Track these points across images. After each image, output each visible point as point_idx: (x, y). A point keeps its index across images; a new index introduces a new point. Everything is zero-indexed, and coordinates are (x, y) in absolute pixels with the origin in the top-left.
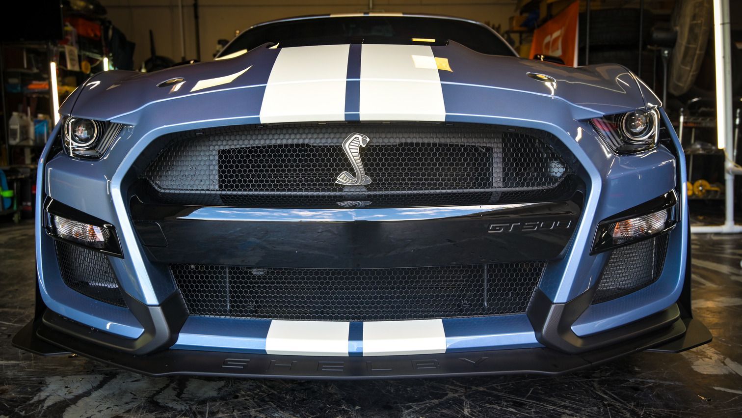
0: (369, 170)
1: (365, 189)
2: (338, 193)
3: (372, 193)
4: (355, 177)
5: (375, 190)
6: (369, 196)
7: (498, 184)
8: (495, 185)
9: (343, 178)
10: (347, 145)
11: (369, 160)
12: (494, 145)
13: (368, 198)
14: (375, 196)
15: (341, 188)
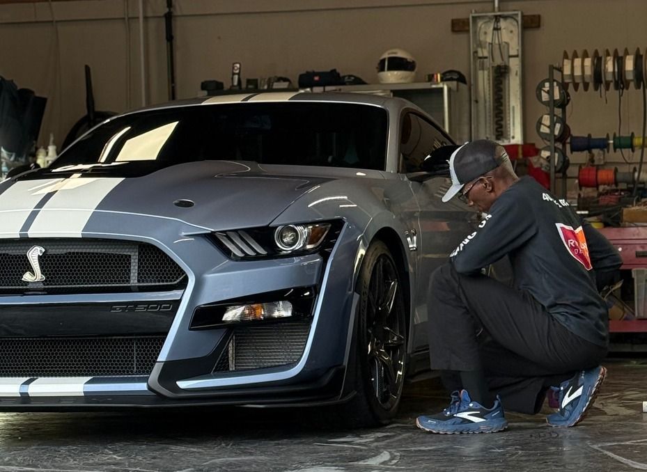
0: (44, 271)
1: (42, 284)
2: (25, 287)
3: (47, 287)
4: (34, 275)
5: (48, 285)
6: (45, 289)
7: (134, 281)
8: (132, 281)
9: (27, 277)
10: (30, 253)
11: (45, 264)
12: (132, 254)
13: (44, 290)
14: (48, 289)
15: (27, 283)
